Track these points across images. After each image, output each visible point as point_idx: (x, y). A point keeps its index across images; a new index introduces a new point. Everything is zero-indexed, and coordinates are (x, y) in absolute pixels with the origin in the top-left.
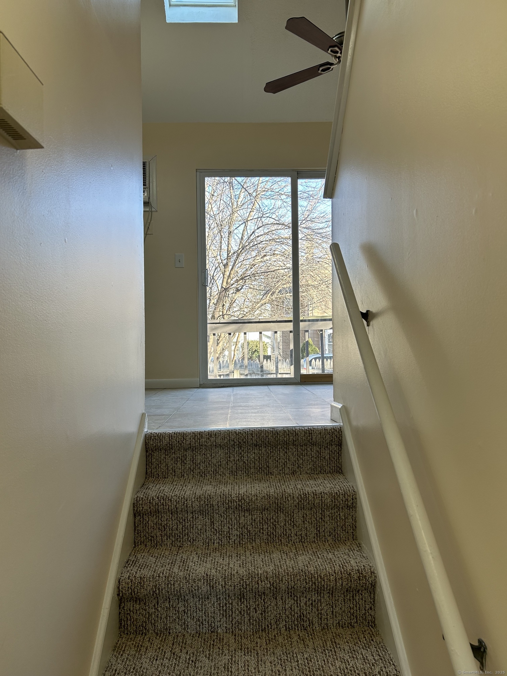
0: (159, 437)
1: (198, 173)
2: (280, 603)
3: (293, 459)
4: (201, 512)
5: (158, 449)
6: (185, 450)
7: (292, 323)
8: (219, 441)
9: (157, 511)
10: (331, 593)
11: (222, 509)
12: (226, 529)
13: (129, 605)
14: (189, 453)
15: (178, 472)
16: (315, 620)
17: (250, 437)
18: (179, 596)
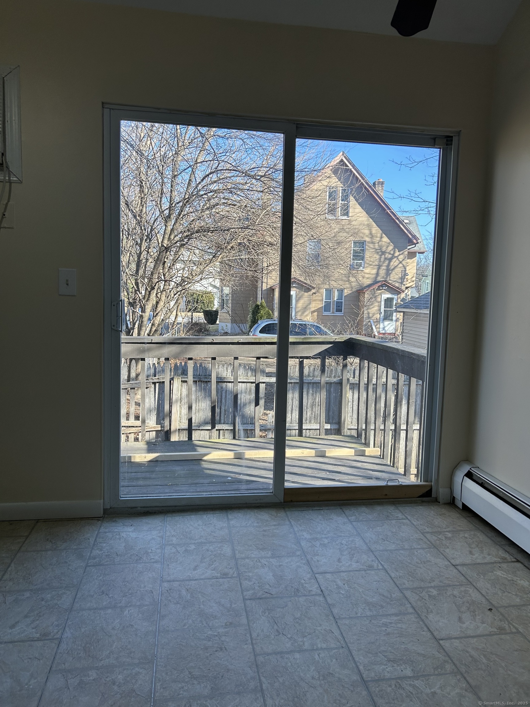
1: (106, 111)
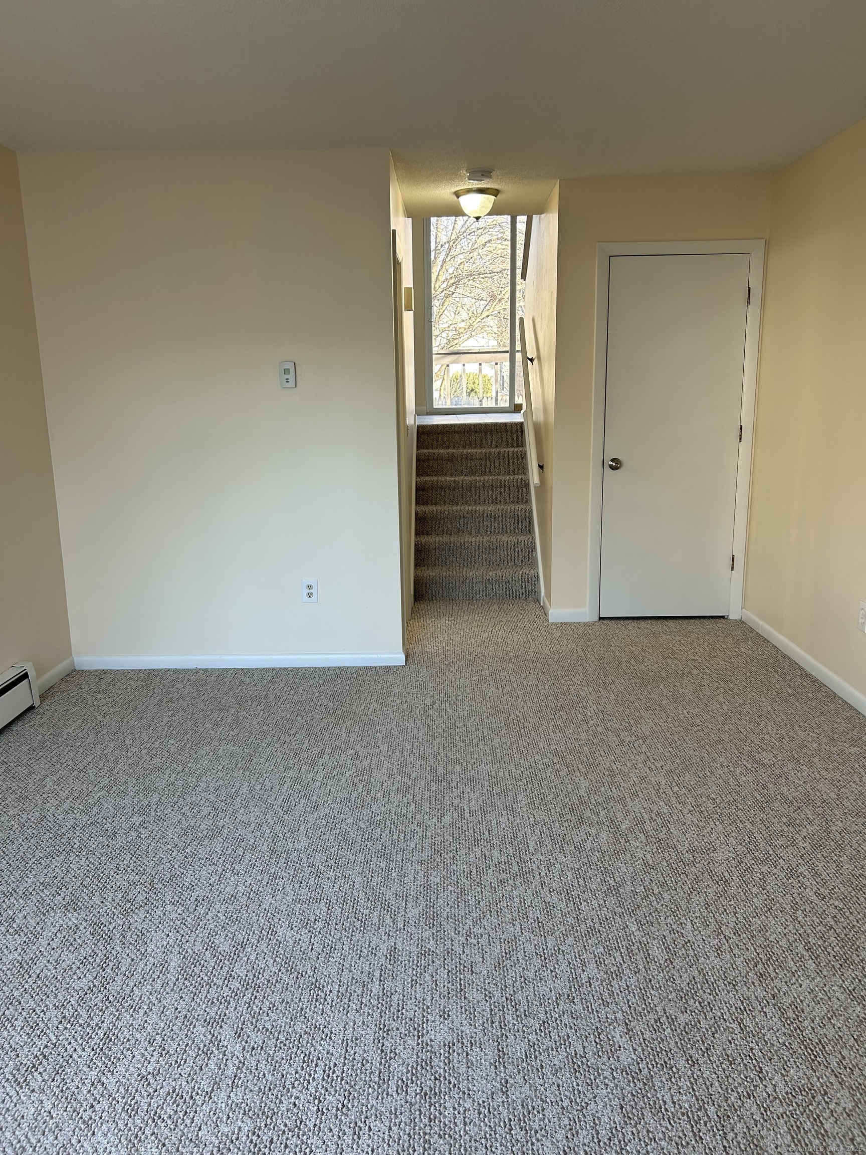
0: (425, 426)
2: (486, 493)
3: (496, 439)
4: (449, 460)
5: (423, 433)
6: (438, 434)
7: (508, 354)
8: (456, 429)
9: (428, 459)
10: (509, 488)
11: (460, 459)
12: (461, 469)
13: (421, 492)
14: (440, 436)
15: (434, 446)
16: (502, 500)
17: (473, 427)
18: (442, 488)
